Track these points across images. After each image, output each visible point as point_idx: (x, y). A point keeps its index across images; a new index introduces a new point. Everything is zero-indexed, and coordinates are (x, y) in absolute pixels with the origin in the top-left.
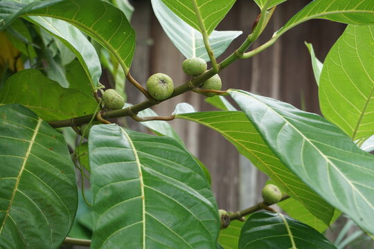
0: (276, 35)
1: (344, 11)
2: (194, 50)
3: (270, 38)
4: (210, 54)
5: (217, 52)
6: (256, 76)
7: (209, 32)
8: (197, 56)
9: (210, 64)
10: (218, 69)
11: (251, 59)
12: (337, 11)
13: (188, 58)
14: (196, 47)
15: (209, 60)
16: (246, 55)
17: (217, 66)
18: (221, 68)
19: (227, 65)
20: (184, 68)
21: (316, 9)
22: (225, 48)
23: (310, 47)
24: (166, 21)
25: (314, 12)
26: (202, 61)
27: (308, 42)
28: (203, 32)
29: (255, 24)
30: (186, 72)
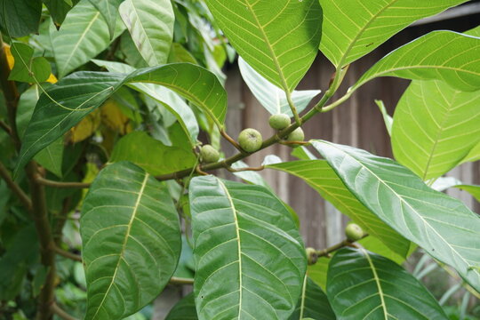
0: (350, 91)
1: (409, 67)
2: (279, 108)
3: (345, 93)
4: (293, 110)
5: (299, 109)
6: (336, 131)
7: (291, 90)
8: (282, 112)
9: (293, 119)
10: (300, 122)
11: (331, 112)
12: (403, 67)
13: (273, 114)
14: (281, 104)
15: (292, 115)
16: (325, 109)
17: (300, 120)
18: (304, 121)
19: (308, 118)
20: (270, 124)
21: (385, 66)
22: (306, 104)
23: (380, 104)
24: (254, 84)
25: (383, 69)
26: (286, 116)
27: (378, 99)
28: (286, 90)
29: (331, 81)
30: (273, 127)
